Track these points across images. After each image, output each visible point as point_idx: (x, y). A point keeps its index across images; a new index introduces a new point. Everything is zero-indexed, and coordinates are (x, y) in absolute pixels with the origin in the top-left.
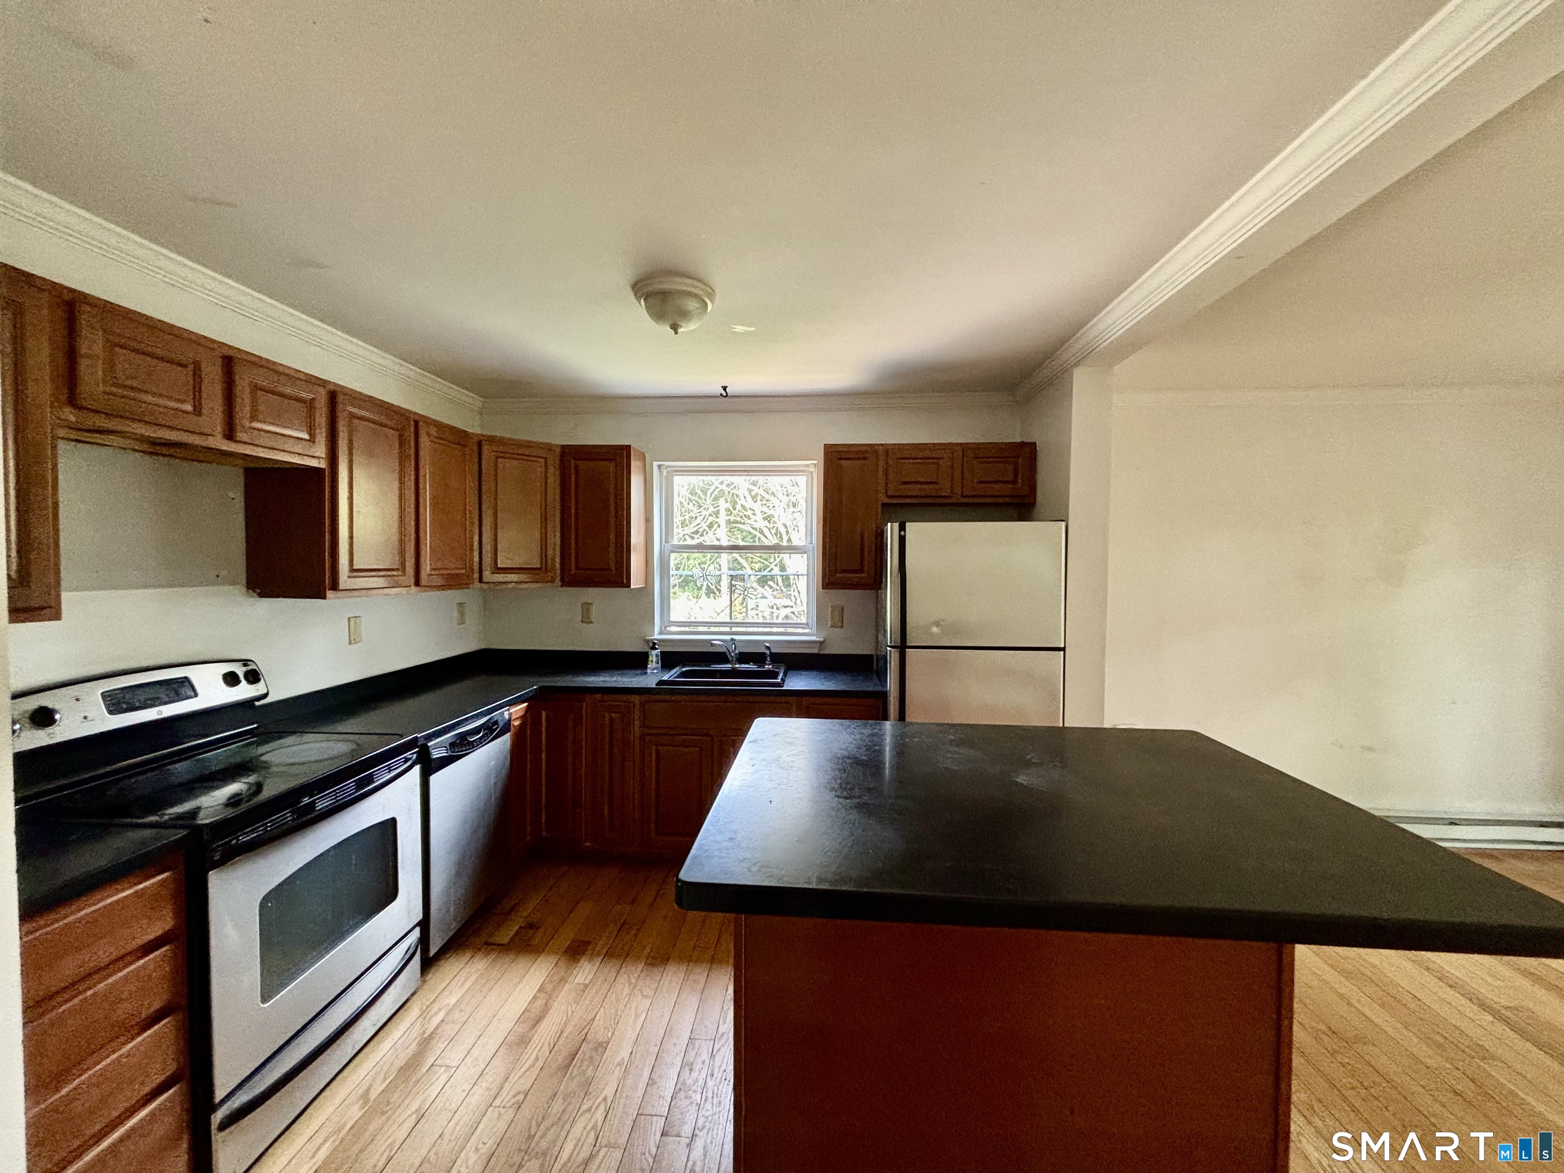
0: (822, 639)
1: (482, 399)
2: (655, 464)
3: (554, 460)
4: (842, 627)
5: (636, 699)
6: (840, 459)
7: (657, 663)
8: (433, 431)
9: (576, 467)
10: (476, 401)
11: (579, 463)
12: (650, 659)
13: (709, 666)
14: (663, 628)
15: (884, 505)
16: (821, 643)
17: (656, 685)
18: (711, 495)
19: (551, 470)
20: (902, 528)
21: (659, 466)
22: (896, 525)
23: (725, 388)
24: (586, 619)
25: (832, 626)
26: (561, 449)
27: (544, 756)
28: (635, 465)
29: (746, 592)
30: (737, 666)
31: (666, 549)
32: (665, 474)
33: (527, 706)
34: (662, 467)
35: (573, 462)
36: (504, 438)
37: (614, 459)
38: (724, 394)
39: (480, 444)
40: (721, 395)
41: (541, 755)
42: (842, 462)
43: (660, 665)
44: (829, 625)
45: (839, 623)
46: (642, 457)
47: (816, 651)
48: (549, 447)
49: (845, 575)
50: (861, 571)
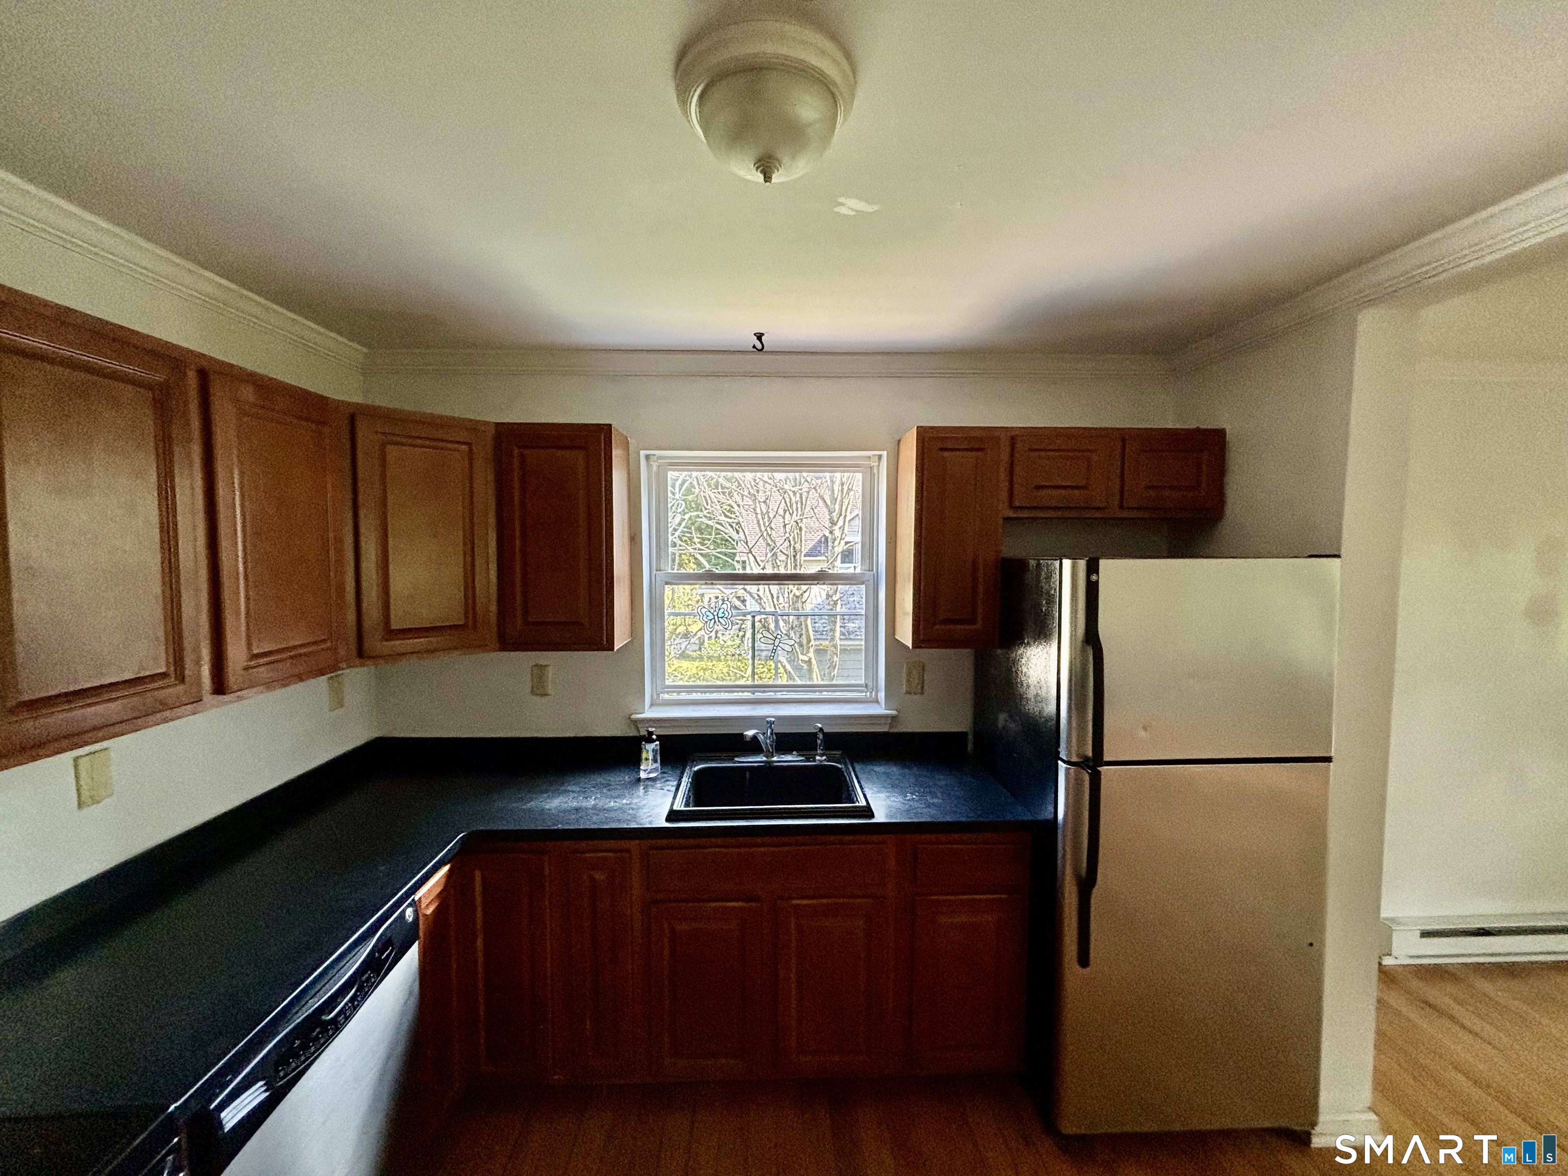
0: (894, 712)
1: (365, 350)
2: (643, 453)
3: (484, 450)
4: (922, 693)
5: (633, 844)
6: (942, 449)
7: (655, 761)
8: (248, 393)
9: (522, 458)
10: (354, 351)
11: (527, 452)
12: (644, 755)
13: (731, 759)
14: (655, 697)
15: (1006, 519)
16: (893, 718)
17: (668, 820)
18: (680, 489)
19: (479, 463)
20: (1093, 568)
21: (647, 457)
22: (1082, 564)
23: (759, 337)
24: (539, 688)
25: (908, 693)
26: (496, 430)
27: (479, 942)
28: (617, 453)
29: (777, 641)
30: (775, 759)
31: (658, 579)
32: (655, 468)
33: (450, 870)
34: (652, 458)
35: (516, 451)
36: (401, 412)
37: (584, 448)
38: (759, 346)
39: (352, 419)
40: (754, 347)
41: (475, 942)
42: (946, 454)
43: (658, 765)
44: (904, 690)
45: (918, 687)
46: (626, 445)
47: (885, 729)
48: (473, 427)
49: (947, 627)
50: (973, 621)
